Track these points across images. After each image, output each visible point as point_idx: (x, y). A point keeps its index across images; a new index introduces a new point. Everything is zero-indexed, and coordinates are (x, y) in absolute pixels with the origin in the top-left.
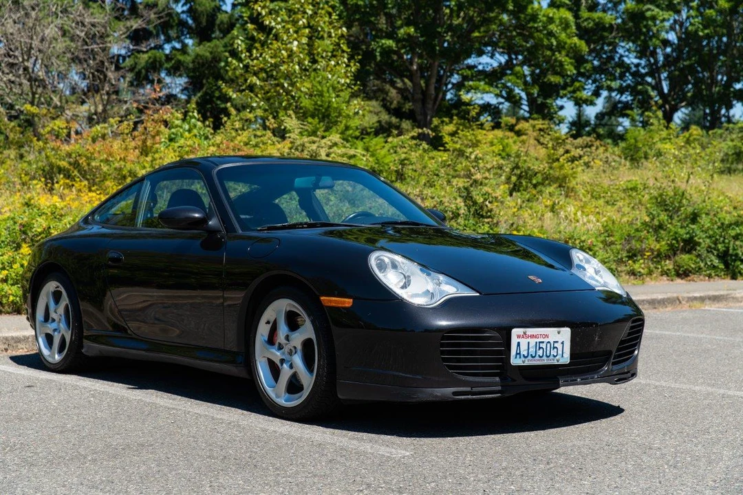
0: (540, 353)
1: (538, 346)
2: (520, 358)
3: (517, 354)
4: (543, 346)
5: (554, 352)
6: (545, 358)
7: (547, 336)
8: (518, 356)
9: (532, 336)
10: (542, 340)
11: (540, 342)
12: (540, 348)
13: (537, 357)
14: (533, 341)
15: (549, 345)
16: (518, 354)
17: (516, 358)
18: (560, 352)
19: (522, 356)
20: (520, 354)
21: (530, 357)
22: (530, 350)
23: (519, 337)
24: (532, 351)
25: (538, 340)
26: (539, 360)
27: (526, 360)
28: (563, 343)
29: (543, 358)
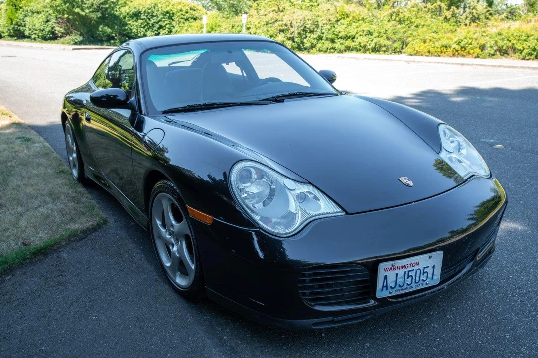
0: (409, 281)
1: (407, 275)
2: (387, 289)
3: (383, 287)
4: (413, 274)
5: (423, 278)
6: (414, 285)
7: (417, 264)
8: (384, 289)
9: (401, 267)
10: (412, 268)
11: (409, 272)
12: (409, 277)
13: (406, 286)
14: (401, 273)
15: (419, 272)
16: (385, 287)
17: (382, 290)
18: (430, 276)
19: (388, 288)
20: (386, 286)
21: (397, 288)
22: (398, 282)
23: (386, 270)
24: (400, 281)
25: (406, 270)
26: (407, 289)
27: (394, 290)
28: (434, 267)
29: (412, 285)
